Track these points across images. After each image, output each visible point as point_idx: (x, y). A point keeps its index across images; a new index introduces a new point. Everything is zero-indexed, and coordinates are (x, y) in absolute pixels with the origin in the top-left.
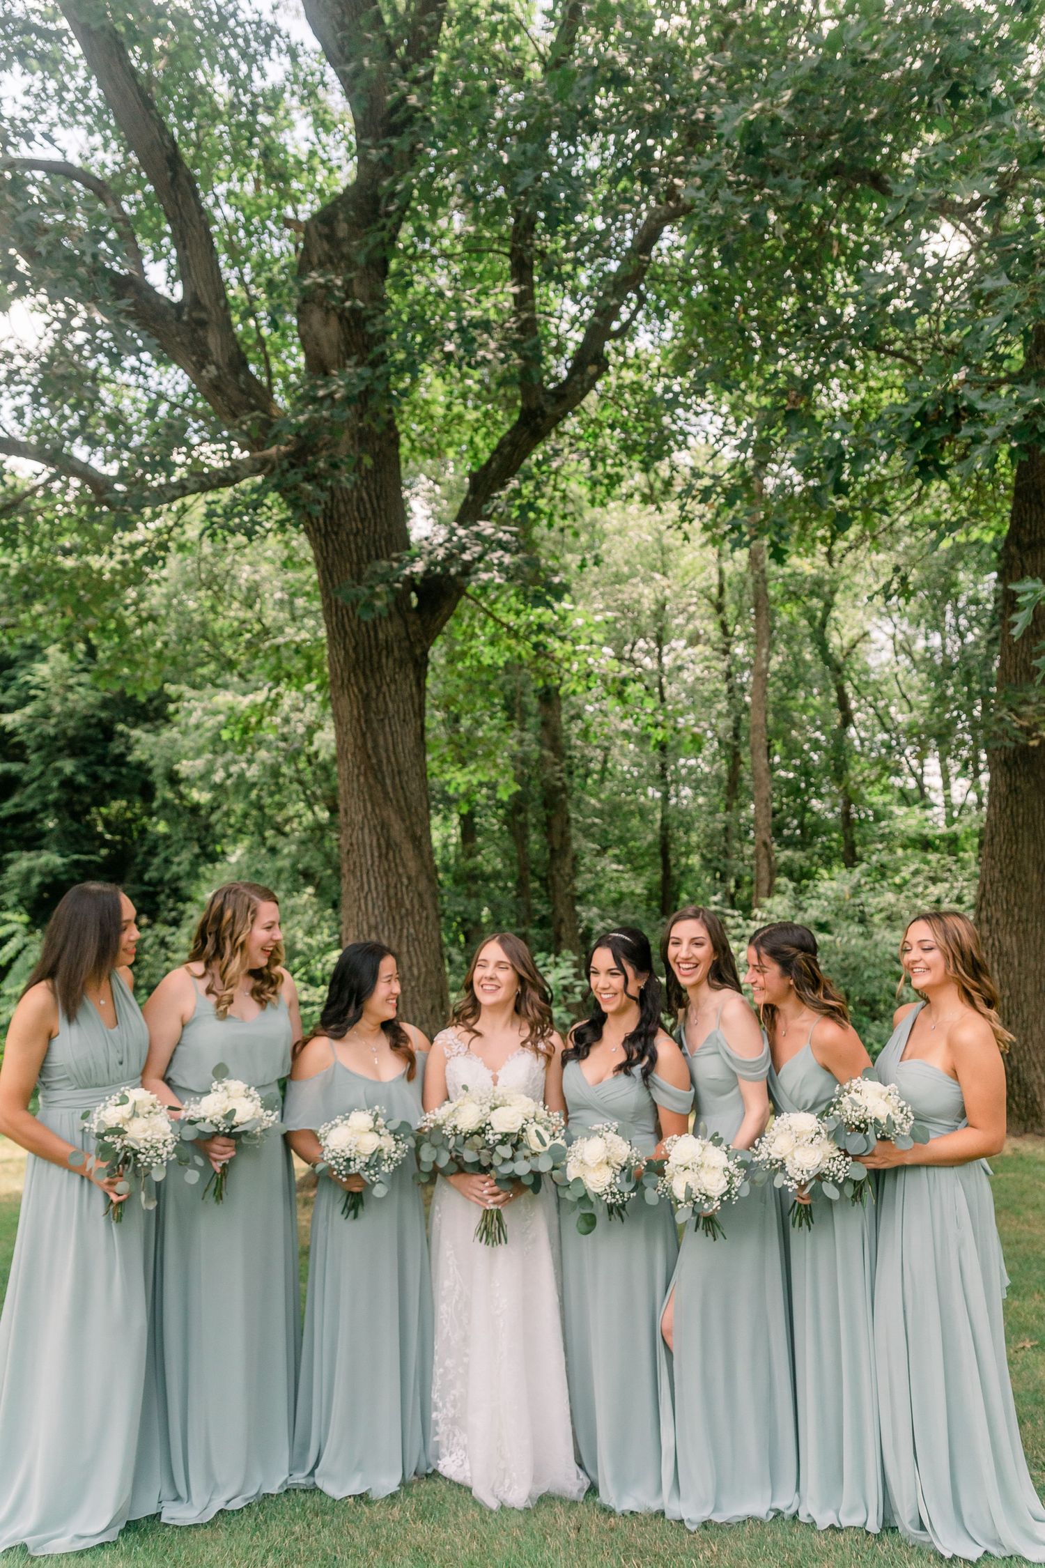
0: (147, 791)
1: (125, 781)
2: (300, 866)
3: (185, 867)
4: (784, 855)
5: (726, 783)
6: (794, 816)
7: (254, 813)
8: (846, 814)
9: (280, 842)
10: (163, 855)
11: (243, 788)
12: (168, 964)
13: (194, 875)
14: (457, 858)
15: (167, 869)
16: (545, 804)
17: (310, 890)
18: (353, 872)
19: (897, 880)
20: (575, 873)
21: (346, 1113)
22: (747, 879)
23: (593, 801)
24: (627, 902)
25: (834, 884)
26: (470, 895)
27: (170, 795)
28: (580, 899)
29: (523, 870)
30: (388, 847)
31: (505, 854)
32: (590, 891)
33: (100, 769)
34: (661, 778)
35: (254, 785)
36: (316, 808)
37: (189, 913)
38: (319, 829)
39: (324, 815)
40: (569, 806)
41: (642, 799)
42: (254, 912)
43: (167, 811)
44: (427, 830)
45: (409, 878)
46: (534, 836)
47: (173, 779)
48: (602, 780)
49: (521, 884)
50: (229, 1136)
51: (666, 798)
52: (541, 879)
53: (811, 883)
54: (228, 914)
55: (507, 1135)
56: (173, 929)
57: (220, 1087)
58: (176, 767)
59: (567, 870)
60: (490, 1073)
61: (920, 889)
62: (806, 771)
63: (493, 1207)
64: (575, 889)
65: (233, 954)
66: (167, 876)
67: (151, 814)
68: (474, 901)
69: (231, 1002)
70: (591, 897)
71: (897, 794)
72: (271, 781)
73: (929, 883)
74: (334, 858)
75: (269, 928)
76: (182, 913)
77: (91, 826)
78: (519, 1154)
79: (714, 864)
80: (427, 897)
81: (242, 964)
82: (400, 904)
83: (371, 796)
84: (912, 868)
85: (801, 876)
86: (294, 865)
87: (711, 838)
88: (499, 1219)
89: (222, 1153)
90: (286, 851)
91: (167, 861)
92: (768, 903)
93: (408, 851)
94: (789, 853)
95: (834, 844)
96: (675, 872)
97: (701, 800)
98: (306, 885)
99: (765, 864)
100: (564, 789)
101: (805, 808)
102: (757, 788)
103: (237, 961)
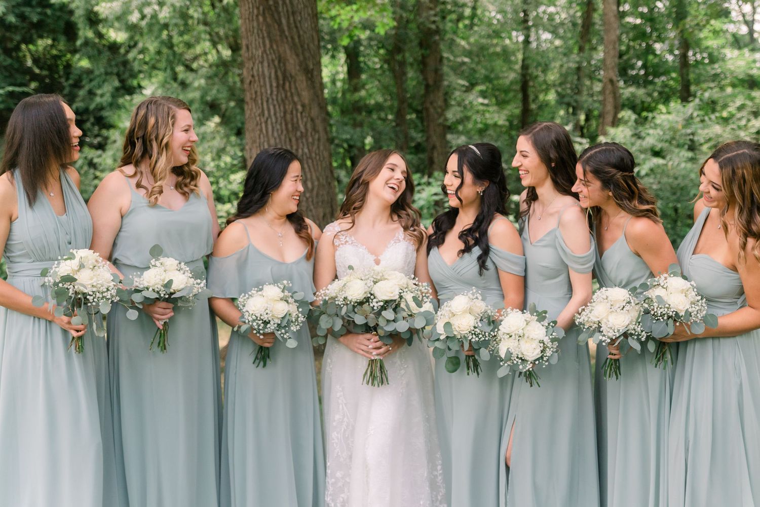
0: (70, 31)
1: (49, 21)
2: (209, 98)
3: (107, 98)
4: (627, 92)
5: (579, 29)
6: (639, 58)
7: (165, 50)
8: (684, 56)
9: (189, 77)
10: (87, 88)
11: (156, 28)
12: (96, 182)
13: (114, 105)
14: (344, 93)
15: (92, 100)
16: (421, 45)
17: (217, 119)
18: (255, 100)
19: (725, 114)
20: (447, 105)
21: (259, 286)
22: (596, 113)
23: (463, 43)
24: (491, 132)
25: (670, 117)
26: (356, 125)
27: (90, 34)
28: (449, 129)
29: (402, 105)
30: (284, 79)
31: (385, 89)
32: (460, 121)
33: (27, 10)
34: (524, 24)
35: (166, 26)
36: (220, 47)
37: (113, 138)
38: (223, 65)
39: (226, 53)
40: (442, 46)
41: (507, 42)
42: (174, 117)
43: (89, 49)
44: (318, 64)
45: (303, 106)
46: (411, 73)
47: (93, 20)
48: (471, 26)
49: (400, 115)
50: (167, 300)
51: (527, 42)
52: (418, 112)
53: (650, 115)
54: (152, 121)
55: (386, 302)
56: (99, 152)
57: (158, 263)
58: (96, 9)
59: (440, 103)
60: (374, 257)
61: (743, 122)
62: (650, 18)
63: (376, 357)
64: (446, 120)
65: (160, 153)
66: (92, 107)
67: (74, 51)
68: (358, 130)
69: (161, 192)
70: (461, 128)
71: (731, 39)
72: (180, 22)
73: (752, 117)
74: (237, 92)
75: (186, 131)
76: (106, 138)
77: (21, 61)
78: (400, 316)
79: (566, 100)
80: (318, 122)
81: (168, 161)
82: (296, 128)
83: (269, 33)
84: (738, 103)
85: (642, 110)
86: (202, 97)
87: (564, 77)
88: (381, 367)
89: (162, 315)
90: (196, 84)
91: (91, 93)
92: (612, 131)
93: (302, 82)
94: (632, 89)
95: (672, 83)
96: (533, 106)
97: (558, 42)
98: (213, 116)
99: (610, 100)
100: (438, 31)
101: (649, 50)
102: (607, 31)
103: (163, 159)
